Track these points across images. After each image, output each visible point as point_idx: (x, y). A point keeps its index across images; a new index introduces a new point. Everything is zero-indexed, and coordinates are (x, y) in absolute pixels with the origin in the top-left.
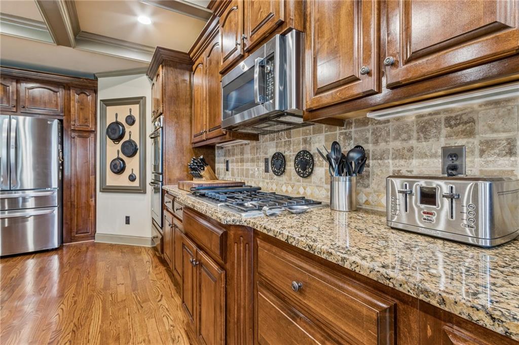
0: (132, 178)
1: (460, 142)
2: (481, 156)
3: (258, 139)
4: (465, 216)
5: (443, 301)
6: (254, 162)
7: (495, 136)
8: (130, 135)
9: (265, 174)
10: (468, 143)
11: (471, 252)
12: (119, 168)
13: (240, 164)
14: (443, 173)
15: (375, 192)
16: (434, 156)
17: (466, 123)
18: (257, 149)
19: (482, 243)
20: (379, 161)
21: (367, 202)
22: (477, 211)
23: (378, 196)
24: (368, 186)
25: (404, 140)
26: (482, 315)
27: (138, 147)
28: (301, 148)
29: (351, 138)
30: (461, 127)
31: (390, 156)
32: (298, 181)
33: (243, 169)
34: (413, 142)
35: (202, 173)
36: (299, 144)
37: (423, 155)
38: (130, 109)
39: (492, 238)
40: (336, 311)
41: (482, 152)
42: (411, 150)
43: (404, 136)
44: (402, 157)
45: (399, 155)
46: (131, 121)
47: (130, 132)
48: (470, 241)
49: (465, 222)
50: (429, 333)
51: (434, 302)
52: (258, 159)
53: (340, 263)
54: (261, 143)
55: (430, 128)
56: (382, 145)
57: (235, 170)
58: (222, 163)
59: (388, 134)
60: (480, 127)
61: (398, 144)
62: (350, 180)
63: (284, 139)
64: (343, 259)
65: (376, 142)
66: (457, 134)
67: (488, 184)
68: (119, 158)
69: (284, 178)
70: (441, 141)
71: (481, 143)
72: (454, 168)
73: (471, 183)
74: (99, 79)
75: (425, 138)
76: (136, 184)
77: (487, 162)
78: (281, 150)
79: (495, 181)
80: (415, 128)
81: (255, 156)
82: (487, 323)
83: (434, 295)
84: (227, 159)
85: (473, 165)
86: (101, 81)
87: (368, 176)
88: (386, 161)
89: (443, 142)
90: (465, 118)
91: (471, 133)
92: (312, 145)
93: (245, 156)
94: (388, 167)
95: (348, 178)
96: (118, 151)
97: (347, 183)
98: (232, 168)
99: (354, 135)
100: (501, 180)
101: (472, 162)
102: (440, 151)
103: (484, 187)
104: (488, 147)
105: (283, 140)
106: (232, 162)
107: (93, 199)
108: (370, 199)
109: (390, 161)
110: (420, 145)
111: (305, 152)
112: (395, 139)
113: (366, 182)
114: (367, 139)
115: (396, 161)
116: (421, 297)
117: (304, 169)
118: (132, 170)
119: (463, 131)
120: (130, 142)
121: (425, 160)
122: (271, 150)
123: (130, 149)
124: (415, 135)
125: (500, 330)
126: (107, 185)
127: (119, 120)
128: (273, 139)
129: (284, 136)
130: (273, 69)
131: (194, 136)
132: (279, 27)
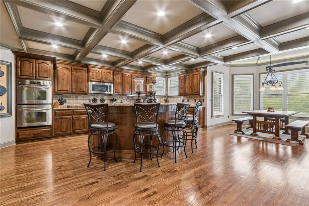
27: (7, 90)
28: (101, 98)
33: (77, 102)
54: (87, 96)
76: (5, 111)
78: (95, 98)
81: (84, 99)
92: (104, 98)
93: (78, 98)
106: (69, 100)
118: (1, 104)
122: (91, 98)
128: (92, 95)
129: (96, 95)
130: (111, 88)
131: (58, 90)
132: (111, 83)
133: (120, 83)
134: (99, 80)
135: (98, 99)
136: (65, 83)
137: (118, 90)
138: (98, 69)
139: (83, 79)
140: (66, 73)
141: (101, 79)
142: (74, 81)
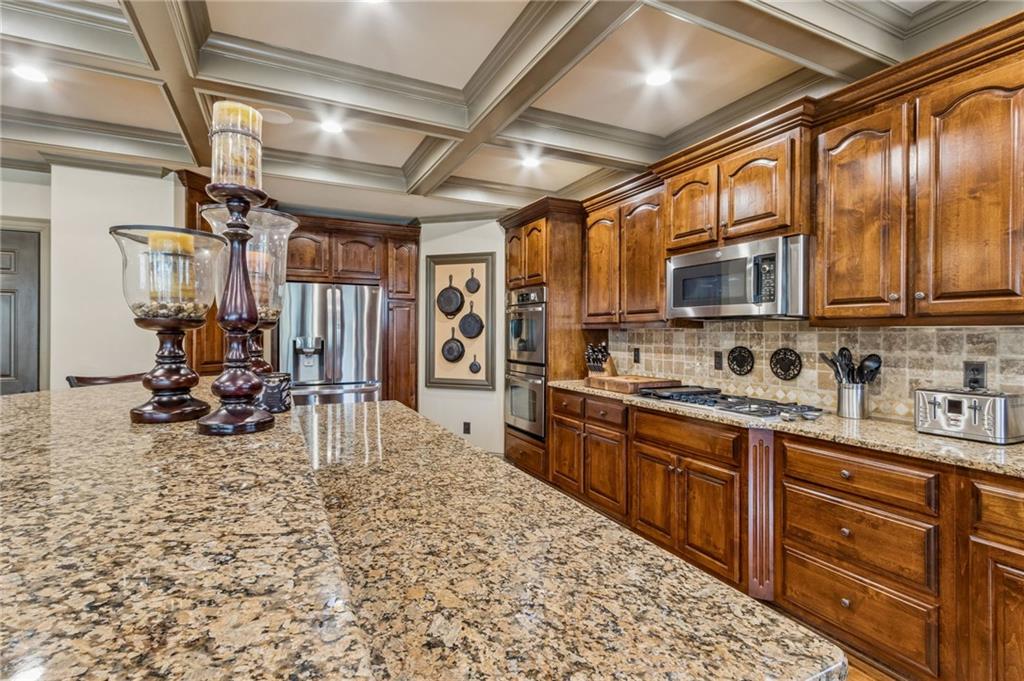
0: (475, 368)
1: (982, 358)
2: (1001, 373)
3: (702, 327)
4: (986, 423)
5: (972, 464)
6: (694, 354)
7: (1014, 356)
8: (472, 307)
9: (714, 372)
10: (989, 360)
11: (991, 449)
12: (454, 354)
13: (663, 355)
14: (965, 386)
15: (888, 400)
16: (956, 368)
17: (988, 342)
18: (699, 339)
19: (998, 441)
20: (893, 369)
21: (877, 410)
22: (994, 418)
23: (891, 404)
24: (879, 393)
25: (922, 350)
26: (993, 466)
27: (484, 323)
28: (780, 344)
29: (856, 341)
30: (982, 346)
31: (907, 364)
32: (774, 383)
33: (670, 363)
34: (933, 354)
35: (604, 366)
36: (777, 340)
37: (944, 367)
38: (472, 270)
39: (1006, 438)
40: (888, 486)
41: (1002, 369)
42: (930, 360)
43: (923, 346)
44: (921, 367)
45: (916, 364)
46: (473, 285)
47: (472, 302)
48: (991, 440)
49: (986, 427)
50: (962, 485)
51: (966, 465)
52: (701, 351)
53: (894, 451)
54: (708, 332)
55: (951, 342)
56: (897, 353)
57: (653, 363)
58: (624, 351)
59: (904, 342)
60: (1001, 347)
61: (916, 354)
62: (862, 388)
63: (750, 330)
64: (897, 449)
65: (889, 349)
66: (979, 351)
67: (1003, 400)
68: (453, 339)
69: (750, 378)
70: (964, 355)
71: (1002, 361)
72: (976, 381)
73: (992, 399)
74: (423, 225)
75: (946, 351)
76: (481, 376)
77: (1007, 378)
78: (746, 344)
79: (1010, 398)
80: (935, 340)
81: (696, 348)
82: (996, 470)
83: (967, 461)
84: (636, 346)
85: (994, 380)
86: (424, 228)
87: (879, 383)
88: (902, 369)
89: (965, 357)
90: (987, 337)
91: (992, 352)
92: (798, 343)
93: (675, 346)
94: (904, 375)
95: (859, 385)
96: (453, 329)
97: (859, 391)
98: (646, 360)
99: (859, 339)
100: (1016, 396)
101: (993, 377)
102: (962, 365)
103: (1000, 402)
104: (1008, 365)
105: (748, 332)
106: (647, 351)
107: (414, 396)
108: (881, 406)
109: (907, 370)
110: (941, 357)
111: (786, 350)
112: (913, 348)
113: (877, 389)
114: (879, 344)
115: (914, 370)
116: (959, 464)
117: (786, 369)
118: (475, 356)
119: (984, 349)
120: (471, 316)
121: (946, 372)
122: (726, 342)
123: (473, 327)
124: (935, 347)
125: (1001, 472)
126: (436, 376)
127: (454, 284)
129: (750, 327)
130: (774, 271)
131: (590, 315)
132: (782, 229)
134: (705, 237)
135: (763, 351)
136: (603, 282)
137: (855, 275)
138: (699, 172)
139: (651, 248)
140: (606, 241)
141: (713, 224)
142: (625, 270)
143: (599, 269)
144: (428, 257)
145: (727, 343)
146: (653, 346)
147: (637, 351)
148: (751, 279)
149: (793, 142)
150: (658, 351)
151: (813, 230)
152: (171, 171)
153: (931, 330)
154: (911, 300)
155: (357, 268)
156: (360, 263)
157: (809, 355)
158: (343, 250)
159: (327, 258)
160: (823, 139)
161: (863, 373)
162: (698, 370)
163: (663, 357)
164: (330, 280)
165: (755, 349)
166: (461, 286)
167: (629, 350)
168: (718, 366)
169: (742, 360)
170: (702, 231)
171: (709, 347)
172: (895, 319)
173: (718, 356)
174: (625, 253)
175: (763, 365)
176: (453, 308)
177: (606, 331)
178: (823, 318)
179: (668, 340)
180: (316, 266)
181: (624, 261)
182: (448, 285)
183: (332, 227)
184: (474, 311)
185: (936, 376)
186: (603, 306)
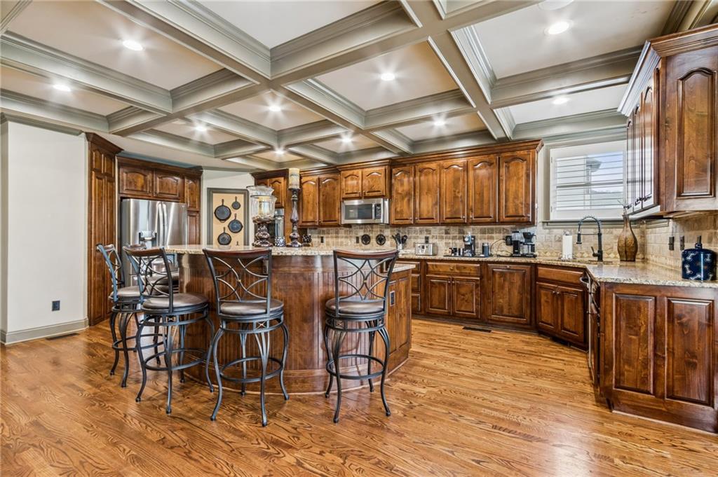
1: (428, 235)
3: (351, 227)
4: (429, 251)
5: (426, 258)
6: (348, 238)
7: (434, 234)
8: (236, 216)
9: (356, 244)
10: (430, 235)
12: (225, 241)
14: (425, 242)
15: (408, 247)
16: (423, 238)
18: (350, 232)
20: (410, 239)
22: (430, 249)
24: (407, 245)
25: (416, 234)
26: (430, 258)
27: (243, 225)
28: (379, 233)
32: (377, 246)
34: (418, 234)
35: (310, 244)
37: (421, 238)
38: (236, 198)
41: (432, 238)
42: (418, 237)
45: (415, 238)
46: (236, 206)
47: (236, 214)
50: (425, 263)
52: (351, 237)
54: (353, 230)
55: (422, 231)
56: (411, 235)
57: (330, 243)
58: (316, 238)
61: (414, 235)
65: (409, 233)
68: (224, 233)
69: (369, 246)
71: (432, 236)
72: (427, 241)
74: (204, 171)
75: (421, 234)
77: (433, 240)
78: (368, 234)
79: (434, 244)
81: (349, 235)
84: (322, 236)
85: (431, 241)
86: (205, 172)
87: (407, 243)
89: (425, 235)
90: (429, 230)
92: (385, 233)
93: (340, 235)
94: (412, 241)
95: (402, 244)
96: (224, 228)
98: (327, 241)
99: (402, 231)
106: (327, 237)
109: (413, 239)
110: (420, 236)
111: (381, 235)
112: (414, 233)
114: (406, 232)
117: (381, 242)
118: (238, 242)
119: (429, 233)
120: (235, 221)
124: (419, 232)
127: (225, 204)
128: (362, 228)
129: (369, 228)
130: (380, 209)
131: (303, 222)
132: (382, 196)
133: (408, 194)
134: (358, 195)
135: (373, 236)
136: (310, 208)
137: (401, 212)
138: (355, 172)
139: (334, 196)
140: (312, 191)
141: (360, 191)
142: (321, 204)
143: (308, 202)
144: (208, 188)
145: (361, 233)
146: (330, 236)
147: (322, 238)
148: (373, 210)
149: (385, 170)
150: (332, 237)
151: (391, 197)
152: (83, 132)
153: (418, 228)
154: (414, 220)
155: (167, 192)
156: (169, 189)
157: (388, 237)
158: (160, 182)
159: (151, 185)
160: (394, 170)
161: (403, 240)
162: (349, 244)
163: (334, 240)
164: (151, 198)
165: (371, 235)
166: (229, 206)
167: (318, 237)
168: (358, 242)
169: (366, 239)
170: (356, 193)
171: (354, 235)
172: (410, 225)
173: (357, 238)
174: (321, 196)
175: (373, 241)
176: (226, 216)
177: (306, 229)
178: (393, 224)
179: (337, 233)
180: (145, 190)
181: (321, 200)
182: (221, 204)
183: (153, 167)
184: (237, 219)
185: (419, 241)
186: (310, 218)
